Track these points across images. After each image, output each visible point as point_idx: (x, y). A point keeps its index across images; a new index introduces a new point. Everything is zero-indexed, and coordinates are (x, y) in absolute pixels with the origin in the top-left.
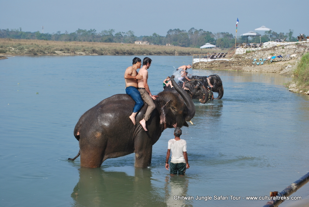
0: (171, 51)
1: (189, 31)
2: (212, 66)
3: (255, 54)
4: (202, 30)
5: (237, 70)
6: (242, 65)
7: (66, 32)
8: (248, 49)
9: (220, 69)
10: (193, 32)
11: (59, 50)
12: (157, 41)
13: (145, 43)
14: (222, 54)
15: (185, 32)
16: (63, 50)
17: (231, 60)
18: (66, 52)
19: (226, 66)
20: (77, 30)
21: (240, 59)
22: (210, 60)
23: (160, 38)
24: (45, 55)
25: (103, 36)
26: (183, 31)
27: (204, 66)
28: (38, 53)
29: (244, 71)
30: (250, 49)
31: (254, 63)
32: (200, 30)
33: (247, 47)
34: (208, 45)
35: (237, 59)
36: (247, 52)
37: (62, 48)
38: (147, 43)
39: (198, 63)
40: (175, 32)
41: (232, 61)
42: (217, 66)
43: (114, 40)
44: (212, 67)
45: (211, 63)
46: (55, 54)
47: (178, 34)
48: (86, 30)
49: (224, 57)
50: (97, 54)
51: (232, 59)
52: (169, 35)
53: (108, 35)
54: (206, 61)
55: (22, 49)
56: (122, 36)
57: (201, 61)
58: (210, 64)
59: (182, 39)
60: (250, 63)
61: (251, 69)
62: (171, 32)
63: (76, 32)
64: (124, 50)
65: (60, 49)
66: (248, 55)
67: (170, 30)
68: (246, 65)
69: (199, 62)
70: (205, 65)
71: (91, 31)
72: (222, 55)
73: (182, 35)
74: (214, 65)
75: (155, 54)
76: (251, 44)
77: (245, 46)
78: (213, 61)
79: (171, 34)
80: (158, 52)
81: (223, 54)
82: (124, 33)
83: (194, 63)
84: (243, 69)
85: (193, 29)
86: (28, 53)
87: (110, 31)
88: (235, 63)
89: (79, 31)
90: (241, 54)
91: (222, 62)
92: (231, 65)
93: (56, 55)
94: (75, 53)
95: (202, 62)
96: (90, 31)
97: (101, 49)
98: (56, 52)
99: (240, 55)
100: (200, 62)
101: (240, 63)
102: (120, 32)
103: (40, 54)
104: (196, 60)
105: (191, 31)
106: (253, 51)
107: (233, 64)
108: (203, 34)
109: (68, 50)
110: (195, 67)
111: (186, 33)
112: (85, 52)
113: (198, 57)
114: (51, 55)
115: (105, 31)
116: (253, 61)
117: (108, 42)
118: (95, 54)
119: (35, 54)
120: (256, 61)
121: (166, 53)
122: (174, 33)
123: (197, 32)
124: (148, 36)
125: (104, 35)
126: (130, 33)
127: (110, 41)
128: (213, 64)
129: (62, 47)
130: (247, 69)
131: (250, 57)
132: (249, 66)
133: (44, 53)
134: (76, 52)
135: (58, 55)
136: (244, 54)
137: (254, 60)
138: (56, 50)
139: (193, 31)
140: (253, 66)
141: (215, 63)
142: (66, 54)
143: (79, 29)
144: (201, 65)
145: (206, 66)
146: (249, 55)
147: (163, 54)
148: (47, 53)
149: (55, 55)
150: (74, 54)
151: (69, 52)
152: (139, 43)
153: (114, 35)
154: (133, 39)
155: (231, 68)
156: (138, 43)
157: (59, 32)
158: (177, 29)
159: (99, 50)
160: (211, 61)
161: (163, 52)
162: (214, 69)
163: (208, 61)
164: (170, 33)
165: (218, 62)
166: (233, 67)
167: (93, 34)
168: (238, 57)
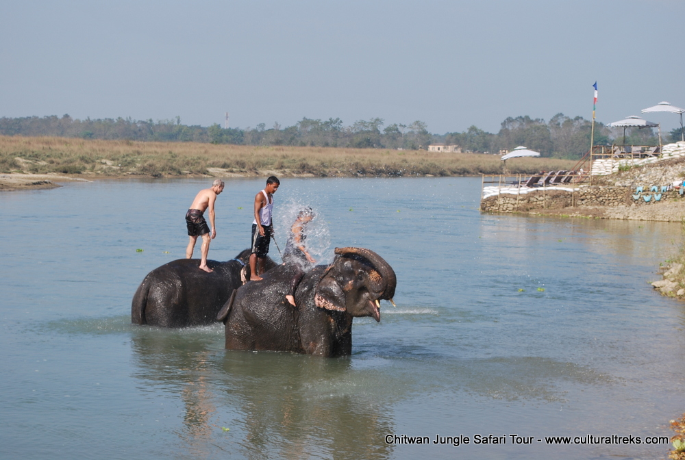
0: (493, 166)
1: (552, 120)
2: (531, 206)
3: (642, 175)
4: (582, 118)
5: (590, 216)
6: (607, 202)
7: (277, 124)
8: (623, 161)
9: (548, 212)
10: (561, 123)
11: (218, 167)
12: (478, 144)
13: (450, 149)
14: (560, 174)
15: (543, 124)
16: (228, 167)
17: (577, 189)
18: (234, 170)
19: (567, 206)
20: (301, 120)
21: (600, 187)
22: (525, 190)
23: (484, 136)
24: (180, 178)
25: (358, 133)
26: (537, 120)
27: (509, 205)
28: (163, 173)
29: (608, 218)
30: (629, 163)
31: (636, 197)
32: (577, 118)
33: (621, 157)
34: (522, 152)
35: (595, 188)
36: (621, 169)
37: (228, 162)
38: (456, 148)
39: (496, 198)
40: (519, 123)
41: (581, 193)
42: (544, 205)
43: (382, 141)
44: (531, 209)
45: (528, 197)
46: (206, 176)
47: (526, 127)
48: (320, 120)
49: (568, 181)
50: (310, 175)
51: (581, 188)
52: (506, 129)
53: (369, 131)
54: (516, 193)
55: (129, 163)
56: (399, 133)
57: (501, 192)
58: (526, 201)
59: (535, 140)
60: (628, 197)
61: (629, 213)
62: (511, 124)
63: (299, 126)
64: (379, 165)
65: (223, 163)
66: (622, 178)
67: (507, 119)
68: (616, 203)
69: (497, 196)
70: (513, 202)
71: (331, 122)
72: (562, 177)
73: (535, 131)
74: (534, 203)
75: (455, 173)
76: (635, 149)
77: (616, 154)
78: (534, 193)
79: (510, 128)
80: (461, 170)
81: (564, 173)
82: (405, 126)
83: (485, 197)
84: (607, 213)
85: (559, 117)
86: (139, 173)
87: (372, 123)
88: (589, 197)
89: (305, 122)
90: (607, 173)
91: (556, 196)
92: (579, 202)
93: (208, 176)
94: (256, 173)
95: (504, 196)
96: (328, 123)
97: (323, 163)
98: (211, 170)
99: (603, 176)
100: (500, 194)
101: (601, 199)
102: (396, 125)
103: (170, 176)
104: (490, 191)
105: (556, 121)
106: (637, 167)
107: (582, 200)
108: (582, 128)
109: (242, 165)
110: (487, 209)
111: (543, 126)
112: (282, 170)
113: (494, 183)
114: (195, 178)
115: (363, 123)
116: (634, 192)
117: (365, 147)
118: (305, 175)
119: (156, 176)
120: (643, 191)
121: (481, 172)
122: (517, 125)
123: (569, 122)
124: (456, 134)
125: (362, 130)
126: (417, 126)
127: (369, 145)
128: (532, 199)
129: (228, 159)
130: (616, 212)
131: (627, 183)
132: (623, 206)
133: (180, 173)
134: (260, 171)
135: (214, 177)
136: (613, 173)
137: (638, 190)
138: (213, 166)
139: (561, 121)
140: (634, 204)
141: (537, 197)
142: (233, 175)
143: (304, 118)
144: (501, 202)
145: (516, 206)
146: (625, 178)
147: (474, 174)
148: (188, 172)
149: (207, 178)
150: (254, 175)
151: (244, 170)
152: (439, 149)
153: (382, 132)
154: (426, 139)
155: (576, 210)
156: (437, 150)
157: (262, 125)
158: (523, 116)
159: (317, 165)
160: (529, 193)
161: (474, 170)
162: (533, 213)
163: (521, 192)
164: (507, 127)
165: (546, 195)
166: (583, 207)
167: (335, 129)
168: (598, 181)
